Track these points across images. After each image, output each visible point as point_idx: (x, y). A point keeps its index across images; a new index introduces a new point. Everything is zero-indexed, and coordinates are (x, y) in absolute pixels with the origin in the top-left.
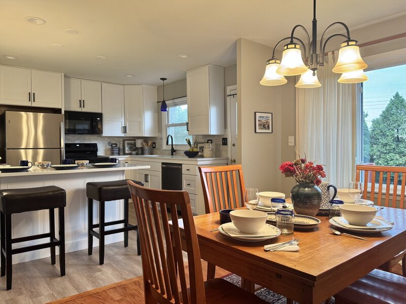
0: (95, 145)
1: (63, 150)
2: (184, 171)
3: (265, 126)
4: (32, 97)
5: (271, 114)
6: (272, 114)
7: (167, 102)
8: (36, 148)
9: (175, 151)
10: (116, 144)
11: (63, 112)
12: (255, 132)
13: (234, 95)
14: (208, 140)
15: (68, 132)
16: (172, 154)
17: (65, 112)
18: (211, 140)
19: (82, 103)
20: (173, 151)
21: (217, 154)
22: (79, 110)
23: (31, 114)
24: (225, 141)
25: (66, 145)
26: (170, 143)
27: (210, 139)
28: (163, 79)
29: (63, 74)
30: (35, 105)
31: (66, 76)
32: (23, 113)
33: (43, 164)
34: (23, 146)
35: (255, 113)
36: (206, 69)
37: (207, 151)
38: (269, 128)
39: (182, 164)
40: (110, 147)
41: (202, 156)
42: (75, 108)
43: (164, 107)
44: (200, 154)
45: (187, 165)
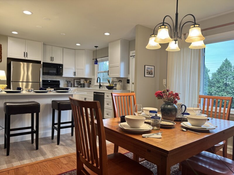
0: (59, 81)
1: (41, 83)
2: (105, 97)
3: (150, 73)
4: (26, 54)
5: (153, 67)
7: (97, 59)
8: (27, 82)
9: (101, 86)
10: (70, 81)
11: (42, 63)
12: (145, 76)
13: (134, 56)
14: (119, 81)
15: (44, 74)
16: (100, 88)
17: (43, 63)
18: (121, 81)
19: (52, 59)
20: (100, 86)
21: (124, 88)
22: (51, 62)
23: (25, 63)
24: (128, 81)
25: (43, 81)
26: (99, 81)
28: (96, 47)
29: (42, 42)
30: (26, 58)
31: (44, 44)
32: (21, 63)
33: (29, 90)
34: (21, 81)
35: (145, 66)
36: (119, 41)
37: (118, 86)
38: (152, 75)
39: (104, 93)
40: (67, 83)
41: (116, 89)
42: (48, 61)
43: (96, 62)
44: (114, 88)
45: (107, 93)
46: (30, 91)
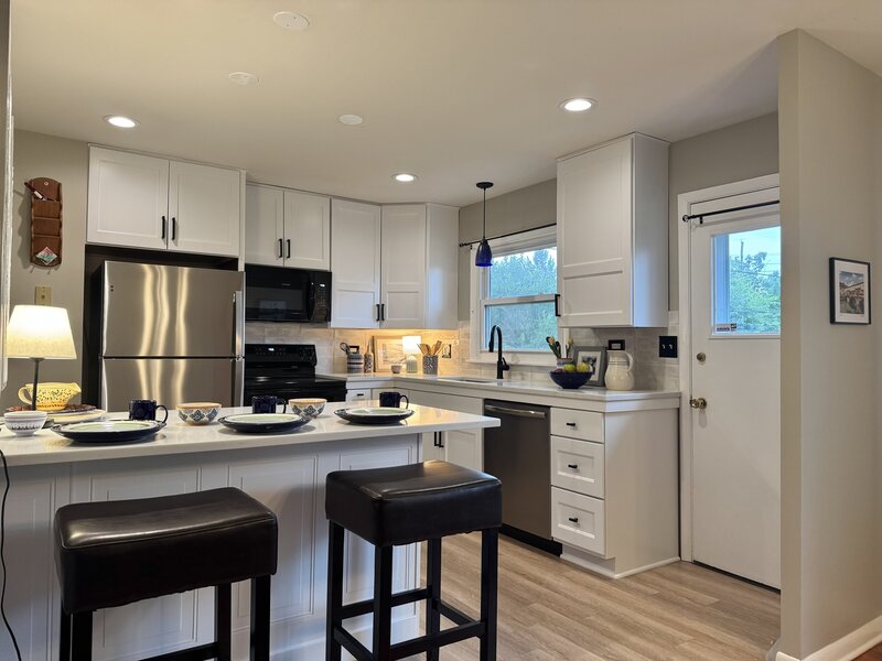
0: (311, 350)
1: (241, 362)
2: (557, 425)
3: (854, 304)
4: (169, 227)
5: (866, 266)
6: (869, 265)
7: (490, 243)
9: (507, 367)
10: (358, 347)
11: (241, 267)
12: (834, 321)
13: (701, 216)
14: (611, 342)
15: (253, 315)
16: (500, 376)
17: (247, 266)
18: (622, 342)
19: (284, 247)
20: (502, 367)
21: (643, 380)
22: (279, 263)
23: (163, 269)
24: (669, 347)
25: (249, 348)
27: (615, 340)
28: (485, 185)
29: (244, 172)
30: (172, 247)
31: (251, 183)
32: (146, 267)
33: (198, 413)
34: (143, 353)
35: (832, 261)
36: (627, 143)
37: (618, 370)
38: (863, 312)
39: (549, 407)
40: (343, 354)
41: (602, 384)
42: (269, 258)
43: (485, 258)
44: (594, 378)
45: (565, 408)
46: (206, 419)
